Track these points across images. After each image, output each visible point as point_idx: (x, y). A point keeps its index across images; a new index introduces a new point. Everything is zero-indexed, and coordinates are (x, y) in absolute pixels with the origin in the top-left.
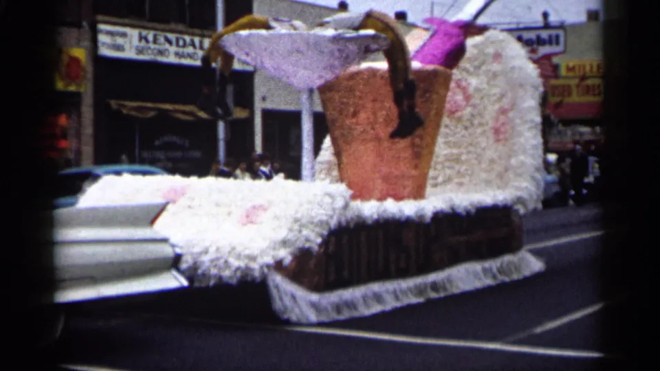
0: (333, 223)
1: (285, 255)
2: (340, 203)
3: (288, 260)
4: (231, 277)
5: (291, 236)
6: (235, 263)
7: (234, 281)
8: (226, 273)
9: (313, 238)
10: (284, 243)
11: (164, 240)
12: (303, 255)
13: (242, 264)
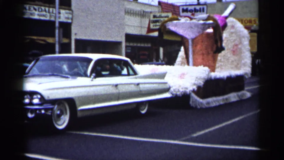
0: (206, 78)
1: (195, 87)
2: (207, 73)
3: (196, 89)
4: (179, 94)
5: (196, 82)
6: (181, 90)
7: (181, 95)
8: (178, 93)
9: (201, 83)
10: (194, 84)
11: (166, 83)
12: (199, 87)
13: (183, 90)
